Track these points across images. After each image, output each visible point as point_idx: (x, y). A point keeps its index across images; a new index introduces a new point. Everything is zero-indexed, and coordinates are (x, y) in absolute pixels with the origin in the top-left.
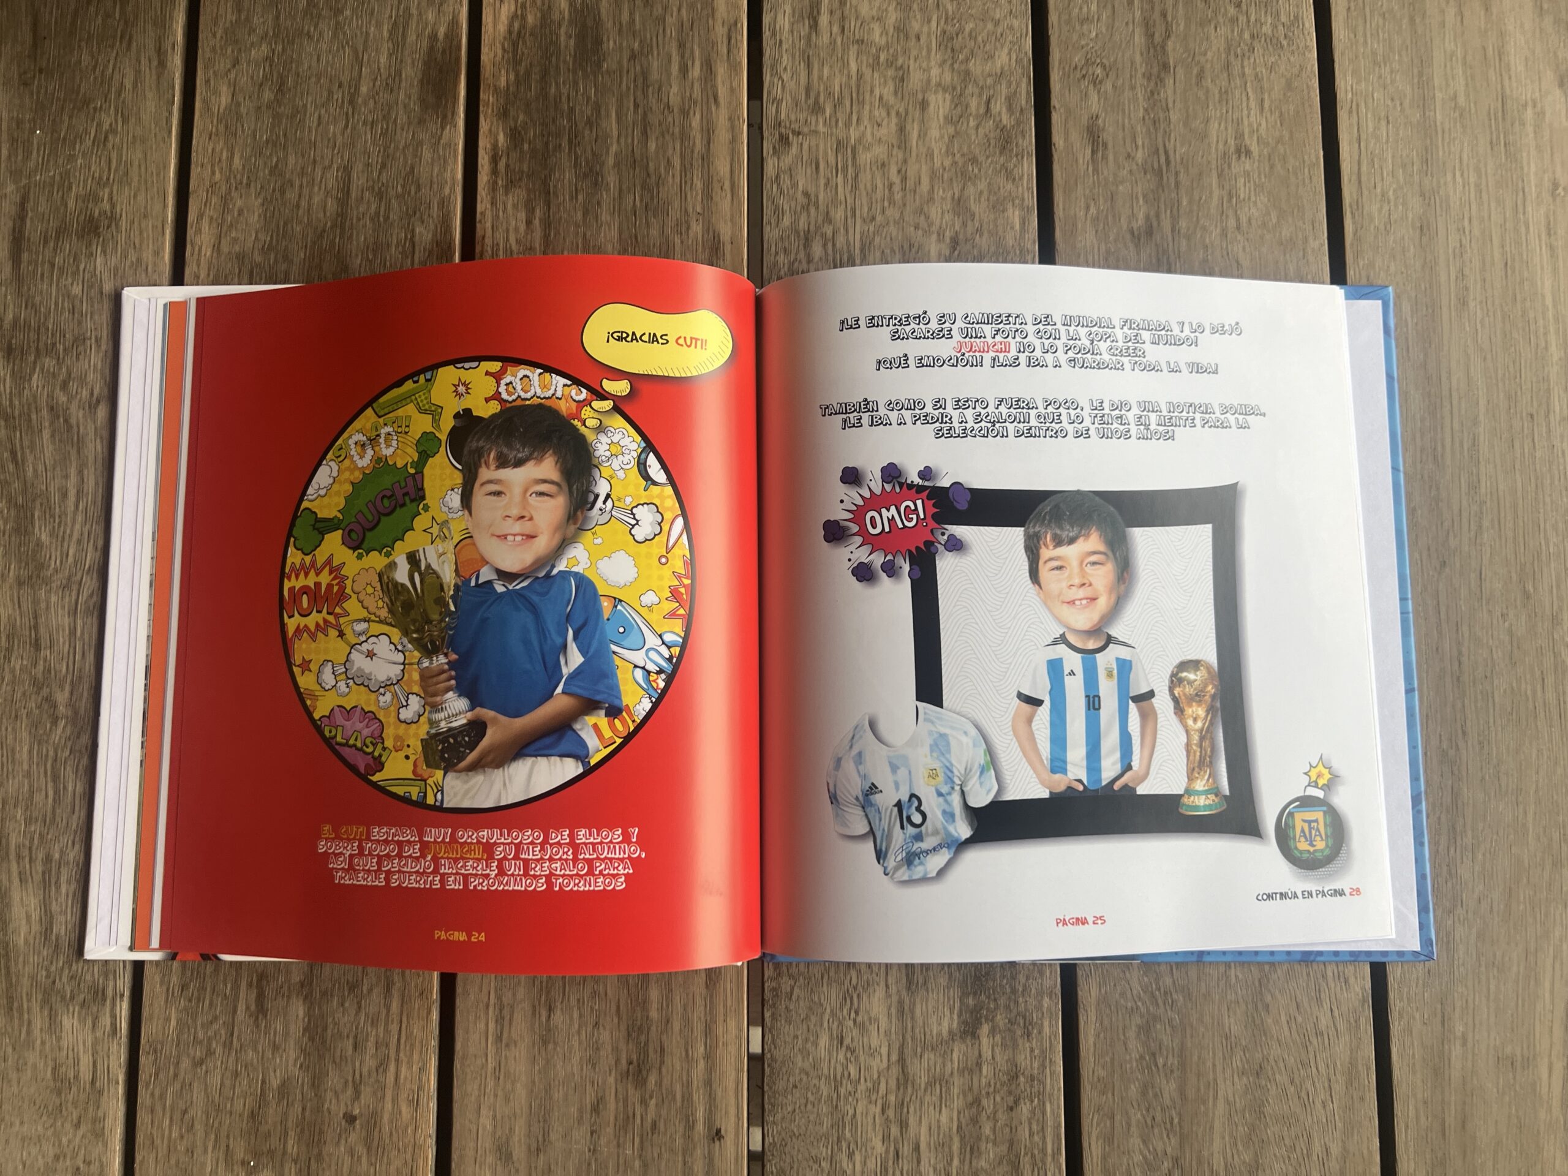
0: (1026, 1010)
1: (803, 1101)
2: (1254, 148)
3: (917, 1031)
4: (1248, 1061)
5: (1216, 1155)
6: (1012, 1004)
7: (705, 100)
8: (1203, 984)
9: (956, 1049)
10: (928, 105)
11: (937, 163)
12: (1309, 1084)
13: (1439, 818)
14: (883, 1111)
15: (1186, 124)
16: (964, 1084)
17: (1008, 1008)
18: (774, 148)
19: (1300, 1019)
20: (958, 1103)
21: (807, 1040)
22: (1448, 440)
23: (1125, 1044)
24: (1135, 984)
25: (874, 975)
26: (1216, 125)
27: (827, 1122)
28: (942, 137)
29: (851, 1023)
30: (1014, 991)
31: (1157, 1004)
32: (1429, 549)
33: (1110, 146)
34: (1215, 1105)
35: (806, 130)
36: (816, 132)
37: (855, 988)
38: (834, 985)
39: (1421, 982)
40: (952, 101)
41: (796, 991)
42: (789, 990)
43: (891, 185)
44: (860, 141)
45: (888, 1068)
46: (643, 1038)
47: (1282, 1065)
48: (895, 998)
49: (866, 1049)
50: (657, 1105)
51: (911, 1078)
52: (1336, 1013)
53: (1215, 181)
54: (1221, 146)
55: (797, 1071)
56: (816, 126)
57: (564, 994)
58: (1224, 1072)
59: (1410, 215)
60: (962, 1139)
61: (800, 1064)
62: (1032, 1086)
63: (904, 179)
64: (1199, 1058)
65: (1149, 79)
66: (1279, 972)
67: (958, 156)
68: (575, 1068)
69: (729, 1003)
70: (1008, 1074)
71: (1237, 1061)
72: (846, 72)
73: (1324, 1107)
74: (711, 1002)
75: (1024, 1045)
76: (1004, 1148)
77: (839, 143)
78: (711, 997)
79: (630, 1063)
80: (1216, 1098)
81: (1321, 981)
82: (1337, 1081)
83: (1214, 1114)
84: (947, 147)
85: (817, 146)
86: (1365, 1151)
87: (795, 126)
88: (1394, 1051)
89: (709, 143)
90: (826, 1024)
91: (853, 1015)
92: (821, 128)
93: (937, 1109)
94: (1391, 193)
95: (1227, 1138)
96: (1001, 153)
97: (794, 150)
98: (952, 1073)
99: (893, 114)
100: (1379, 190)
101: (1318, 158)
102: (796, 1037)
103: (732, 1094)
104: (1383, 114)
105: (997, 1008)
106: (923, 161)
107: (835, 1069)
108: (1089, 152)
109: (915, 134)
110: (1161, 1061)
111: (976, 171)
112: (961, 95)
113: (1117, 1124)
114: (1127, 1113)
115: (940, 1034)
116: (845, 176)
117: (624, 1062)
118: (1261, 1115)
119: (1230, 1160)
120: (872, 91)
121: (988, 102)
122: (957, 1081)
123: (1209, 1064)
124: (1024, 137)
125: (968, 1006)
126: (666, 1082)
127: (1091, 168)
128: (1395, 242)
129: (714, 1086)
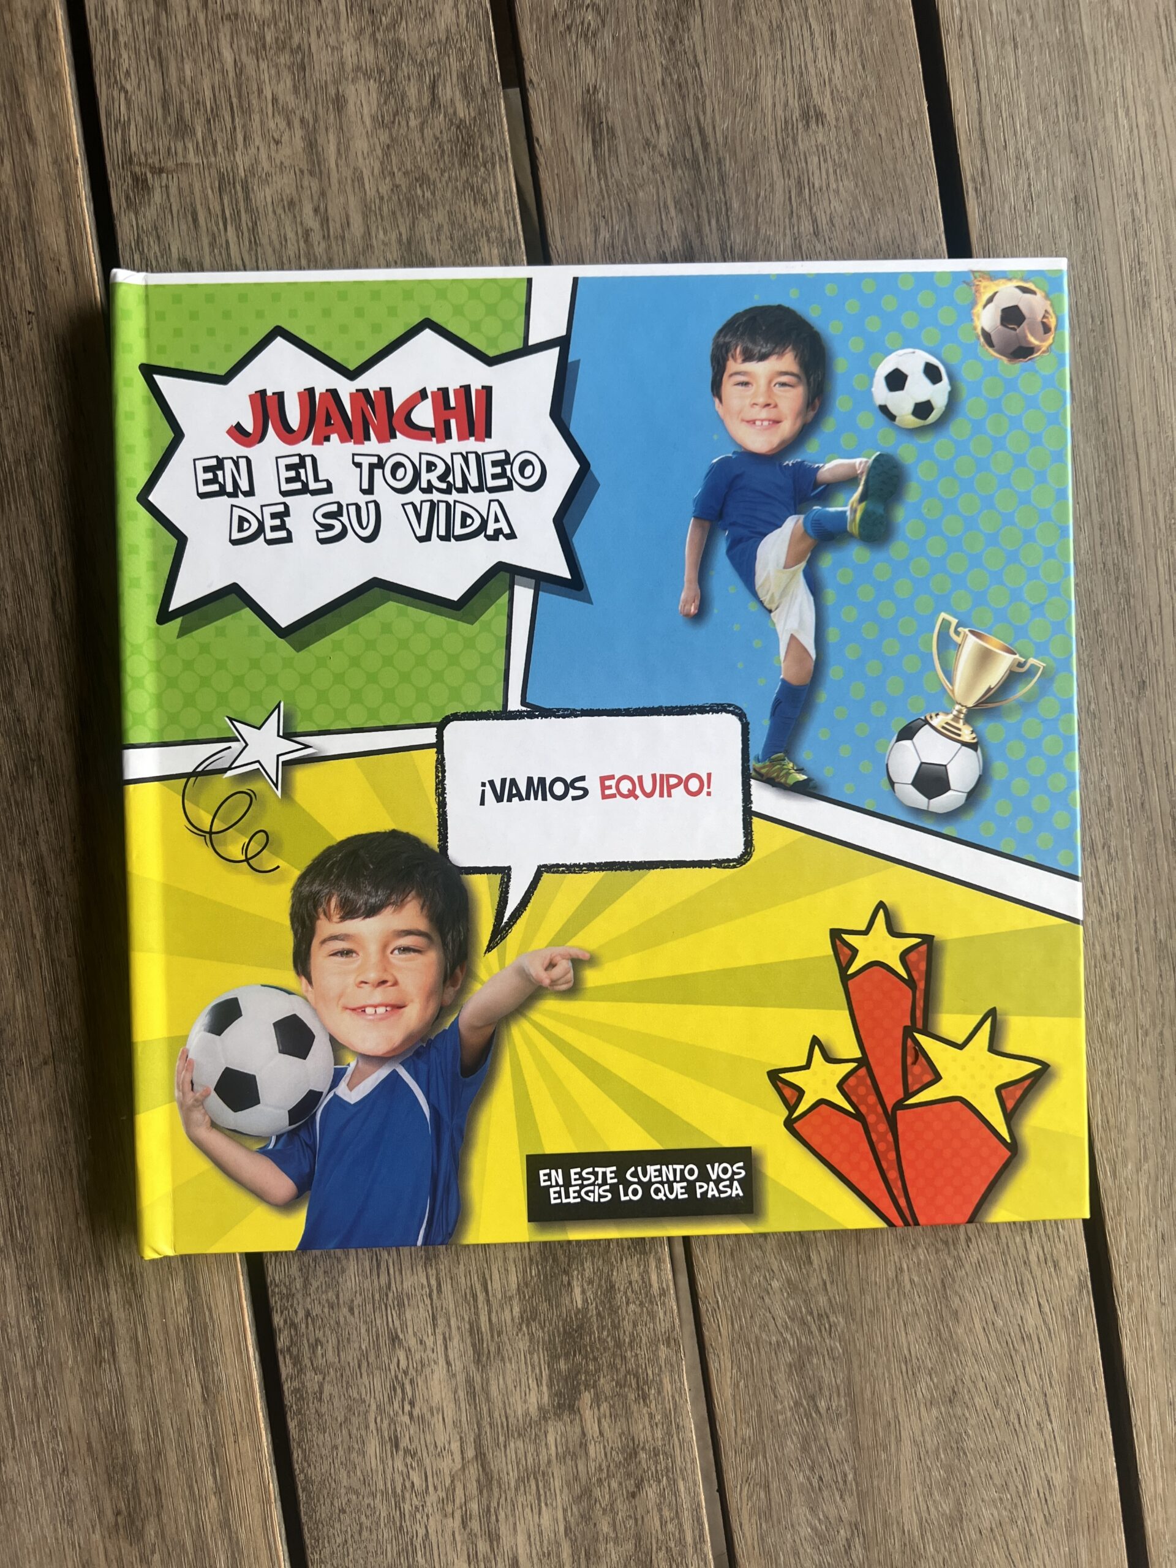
0: (638, 1366)
1: (356, 1528)
2: (828, 108)
3: (496, 1414)
4: (937, 1388)
5: (906, 1512)
6: (618, 1361)
7: (15, 138)
8: (868, 1298)
9: (551, 1430)
10: (346, 101)
11: (371, 192)
12: (1018, 1405)
13: (1161, 1034)
14: (464, 1524)
15: (725, 86)
16: (567, 1473)
17: (612, 1366)
18: (127, 197)
19: (1000, 1323)
20: (562, 1498)
21: (350, 1449)
22: (1136, 509)
23: (774, 1390)
24: (780, 1312)
25: (429, 1352)
26: (769, 78)
27: (391, 1550)
28: (372, 150)
29: (406, 1419)
30: (619, 1344)
31: (810, 1332)
32: (1121, 667)
33: (619, 132)
34: (898, 1450)
35: (170, 164)
36: (186, 165)
37: (406, 1373)
38: (377, 1373)
39: (1153, 1251)
40: (380, 90)
41: (327, 1388)
42: (316, 1388)
43: (307, 233)
44: (252, 171)
45: (463, 1468)
46: (129, 1480)
47: (981, 1385)
48: (461, 1378)
49: (431, 1448)
50: (162, 1561)
51: (496, 1476)
52: (1046, 1309)
53: (776, 166)
54: (780, 112)
55: (343, 1491)
56: (184, 157)
57: (14, 1438)
58: (906, 1406)
59: (1059, 184)
60: (573, 1542)
61: (345, 1483)
62: (656, 1463)
63: (325, 221)
64: (873, 1393)
65: (665, 20)
66: (967, 1266)
67: (399, 175)
68: (46, 1530)
69: (238, 1418)
70: (623, 1451)
71: (922, 1388)
72: (217, 66)
73: (1041, 1429)
74: (214, 1421)
75: (641, 1412)
76: (630, 1546)
77: (221, 177)
78: (213, 1413)
79: (118, 1513)
80: (899, 1440)
81: (1023, 1269)
82: (1055, 1394)
83: (899, 1460)
84: (382, 163)
85: (191, 185)
86: (1098, 1476)
87: (153, 160)
88: (1126, 1343)
89: (29, 204)
90: (372, 1426)
91: (407, 1408)
92: (192, 158)
93: (536, 1511)
94: (1029, 152)
95: (919, 1489)
96: (461, 164)
97: (157, 197)
98: (549, 1462)
99: (296, 123)
100: (1011, 150)
101: (919, 112)
102: (336, 1447)
103: (259, 1532)
104: (1007, 35)
105: (598, 1370)
106: (349, 189)
107: (393, 1480)
108: (588, 145)
109: (332, 149)
110: (822, 1405)
111: (428, 194)
112: (392, 80)
113: (774, 1493)
114: (785, 1478)
115: (527, 1413)
116: (238, 228)
117: (109, 1513)
118: (961, 1451)
119: (925, 1515)
120: (260, 91)
121: (433, 86)
122: (558, 1475)
123: (886, 1398)
124: (491, 134)
125: (560, 1372)
126: (170, 1530)
127: (594, 169)
128: (1040, 226)
129: (233, 1529)
